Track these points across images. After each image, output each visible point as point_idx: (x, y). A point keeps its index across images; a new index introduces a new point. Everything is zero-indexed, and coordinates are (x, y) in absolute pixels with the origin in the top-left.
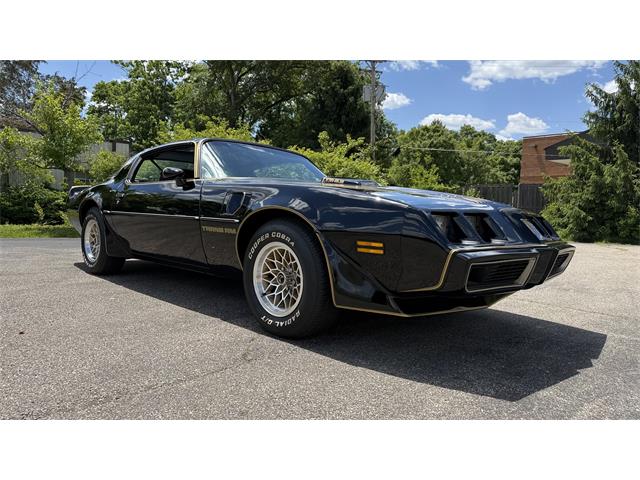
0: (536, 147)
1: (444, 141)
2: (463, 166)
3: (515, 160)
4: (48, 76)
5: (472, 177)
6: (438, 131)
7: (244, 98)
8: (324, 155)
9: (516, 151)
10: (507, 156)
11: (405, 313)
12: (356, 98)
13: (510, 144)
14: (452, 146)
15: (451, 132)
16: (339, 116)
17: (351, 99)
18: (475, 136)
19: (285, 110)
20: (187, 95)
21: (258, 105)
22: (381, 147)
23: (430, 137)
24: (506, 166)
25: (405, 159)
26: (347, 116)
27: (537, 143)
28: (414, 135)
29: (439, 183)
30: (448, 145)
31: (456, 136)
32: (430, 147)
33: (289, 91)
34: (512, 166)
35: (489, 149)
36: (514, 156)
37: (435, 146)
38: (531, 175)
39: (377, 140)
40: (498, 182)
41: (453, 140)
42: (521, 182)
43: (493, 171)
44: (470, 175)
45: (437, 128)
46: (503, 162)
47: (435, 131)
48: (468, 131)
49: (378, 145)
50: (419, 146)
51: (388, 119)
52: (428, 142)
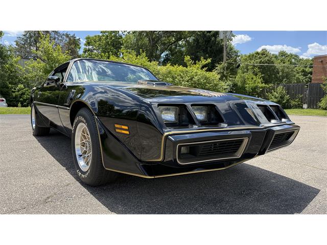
0: (322, 61)
1: (268, 60)
2: (279, 74)
3: (310, 70)
4: (63, 34)
5: (284, 80)
6: (265, 54)
7: (158, 40)
8: (189, 69)
9: (311, 64)
10: (306, 67)
11: (150, 175)
12: (216, 38)
13: (307, 60)
14: (273, 62)
15: (273, 55)
16: (207, 48)
17: (213, 39)
18: (287, 57)
19: (180, 46)
20: (128, 40)
21: (164, 44)
22: (230, 64)
23: (260, 58)
24: (305, 74)
25: (245, 70)
26: (211, 47)
27: (323, 59)
28: (251, 57)
29: (262, 83)
30: (269, 61)
31: (276, 57)
32: (260, 63)
33: (181, 36)
34: (309, 73)
35: (295, 64)
36: (310, 67)
37: (263, 63)
38: (318, 78)
39: (227, 60)
40: (300, 82)
41: (273, 59)
42: (313, 82)
43: (297, 76)
44: (283, 78)
45: (264, 53)
46: (303, 71)
47: (262, 54)
48: (283, 54)
49: (227, 63)
50: (254, 63)
51: (236, 49)
52: (259, 60)
